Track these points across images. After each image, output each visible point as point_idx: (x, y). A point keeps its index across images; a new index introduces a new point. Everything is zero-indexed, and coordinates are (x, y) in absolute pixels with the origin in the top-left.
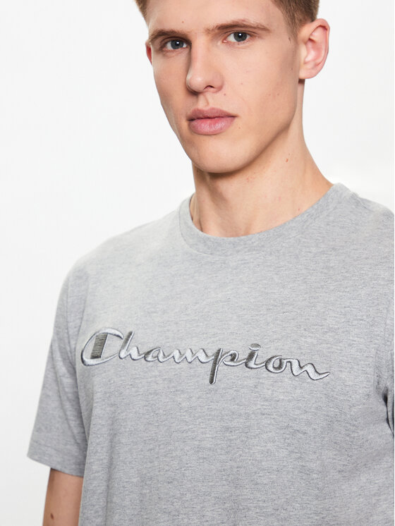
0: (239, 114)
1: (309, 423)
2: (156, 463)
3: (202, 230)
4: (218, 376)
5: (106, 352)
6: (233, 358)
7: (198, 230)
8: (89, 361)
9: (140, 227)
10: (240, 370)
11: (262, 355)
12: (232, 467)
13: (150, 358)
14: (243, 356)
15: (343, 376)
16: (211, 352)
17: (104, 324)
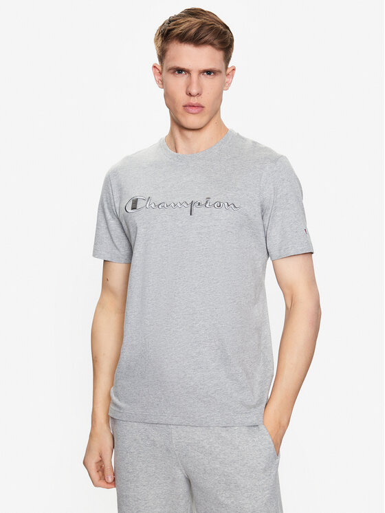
0: (205, 106)
1: (233, 228)
2: (169, 251)
3: (177, 152)
4: (193, 212)
5: (139, 206)
6: (199, 204)
7: (173, 152)
8: (130, 211)
9: (139, 152)
10: (203, 208)
11: (212, 201)
12: (203, 249)
13: (160, 207)
14: (203, 203)
15: (246, 207)
16: (189, 202)
17: (135, 194)
